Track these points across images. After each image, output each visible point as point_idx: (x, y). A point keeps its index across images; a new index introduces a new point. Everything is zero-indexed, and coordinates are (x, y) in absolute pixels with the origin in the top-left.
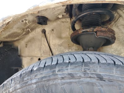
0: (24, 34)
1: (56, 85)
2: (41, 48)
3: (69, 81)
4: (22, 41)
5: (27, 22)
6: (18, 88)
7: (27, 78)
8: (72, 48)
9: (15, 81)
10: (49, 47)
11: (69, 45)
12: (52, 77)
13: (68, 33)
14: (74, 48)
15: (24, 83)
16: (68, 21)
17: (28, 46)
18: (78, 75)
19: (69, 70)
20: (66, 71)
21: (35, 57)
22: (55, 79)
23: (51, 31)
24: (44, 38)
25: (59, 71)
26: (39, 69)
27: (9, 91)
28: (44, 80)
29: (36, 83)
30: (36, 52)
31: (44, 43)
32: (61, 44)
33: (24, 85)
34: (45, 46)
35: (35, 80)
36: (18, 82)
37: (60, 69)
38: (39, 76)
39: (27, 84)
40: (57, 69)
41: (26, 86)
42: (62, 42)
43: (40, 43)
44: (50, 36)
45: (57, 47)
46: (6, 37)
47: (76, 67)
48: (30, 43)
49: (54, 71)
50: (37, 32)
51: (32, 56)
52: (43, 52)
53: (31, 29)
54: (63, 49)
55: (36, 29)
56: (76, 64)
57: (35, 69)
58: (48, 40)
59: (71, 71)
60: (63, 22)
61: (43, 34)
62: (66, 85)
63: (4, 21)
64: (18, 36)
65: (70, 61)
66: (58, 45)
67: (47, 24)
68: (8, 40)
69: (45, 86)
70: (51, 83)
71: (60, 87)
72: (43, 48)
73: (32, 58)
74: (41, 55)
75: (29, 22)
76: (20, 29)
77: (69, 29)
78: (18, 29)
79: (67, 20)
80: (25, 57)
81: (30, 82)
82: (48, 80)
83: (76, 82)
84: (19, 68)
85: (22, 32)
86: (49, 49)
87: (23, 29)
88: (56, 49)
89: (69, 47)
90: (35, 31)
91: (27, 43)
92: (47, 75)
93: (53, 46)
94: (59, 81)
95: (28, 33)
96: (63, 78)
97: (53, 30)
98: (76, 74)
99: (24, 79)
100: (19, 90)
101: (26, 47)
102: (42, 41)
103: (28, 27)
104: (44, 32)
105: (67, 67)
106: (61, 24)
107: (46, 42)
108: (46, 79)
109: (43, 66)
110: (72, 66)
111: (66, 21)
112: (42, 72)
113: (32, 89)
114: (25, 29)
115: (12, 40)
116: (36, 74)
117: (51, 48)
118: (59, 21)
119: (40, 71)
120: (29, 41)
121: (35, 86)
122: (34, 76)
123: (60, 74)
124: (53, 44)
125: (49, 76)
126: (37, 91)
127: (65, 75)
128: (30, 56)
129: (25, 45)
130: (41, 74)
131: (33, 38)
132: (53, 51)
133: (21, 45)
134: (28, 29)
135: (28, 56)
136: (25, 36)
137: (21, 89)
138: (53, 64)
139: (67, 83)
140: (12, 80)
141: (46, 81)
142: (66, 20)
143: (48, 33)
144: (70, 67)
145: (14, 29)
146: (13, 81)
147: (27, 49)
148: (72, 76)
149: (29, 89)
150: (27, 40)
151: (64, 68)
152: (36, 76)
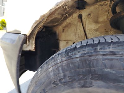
0: (62, 19)
1: (97, 60)
2: (76, 33)
3: (110, 57)
4: (60, 26)
5: (67, 7)
6: (64, 60)
7: (71, 53)
8: (110, 33)
9: (61, 55)
10: (84, 32)
11: (105, 30)
12: (94, 54)
13: (105, 17)
14: (112, 33)
15: (69, 57)
16: (107, 4)
17: (65, 31)
18: (120, 53)
19: (111, 48)
20: (108, 49)
21: (70, 41)
22: (97, 55)
23: (88, 16)
24: (80, 23)
25: (101, 49)
26: (82, 47)
27: (57, 62)
28: (86, 55)
29: (79, 57)
30: (71, 37)
31: (80, 28)
32: (97, 29)
33: (69, 58)
34: (80, 31)
35: (78, 55)
36: (64, 56)
37: (102, 47)
38: (82, 52)
39: (72, 58)
40: (99, 47)
41: (70, 59)
42: (99, 27)
43: (76, 28)
44: (86, 21)
45: (92, 32)
46: (49, 22)
47: (119, 46)
48: (66, 28)
49: (96, 49)
50: (73, 17)
51: (68, 41)
52: (78, 36)
53: (68, 15)
54: (99, 34)
55: (73, 14)
56: (119, 44)
57: (78, 47)
58: (84, 25)
59: (113, 50)
60: (101, 5)
61: (80, 19)
62: (107, 61)
63: (58, 6)
64: (57, 22)
65: (112, 41)
66: (94, 29)
67: (85, 9)
68: (50, 25)
69: (87, 60)
70: (93, 58)
71: (101, 62)
72: (78, 33)
73: (67, 42)
74: (76, 40)
75: (69, 7)
76: (60, 15)
77: (108, 13)
78: (58, 15)
79: (107, 2)
80: (62, 41)
81: (74, 56)
82: (90, 56)
83: (117, 59)
84: (56, 50)
85: (61, 17)
86: (84, 34)
87: (63, 15)
88: (92, 34)
89: (106, 32)
90: (71, 16)
91: (64, 28)
92: (90, 52)
93: (88, 31)
94: (101, 57)
95: (66, 18)
96: (104, 55)
97: (89, 14)
98: (118, 52)
99: (68, 54)
100: (65, 62)
101: (63, 32)
102: (78, 26)
103: (67, 12)
104: (80, 17)
105: (109, 46)
106: (99, 8)
107: (82, 27)
108: (88, 55)
109: (85, 45)
110: (114, 45)
111: (105, 4)
112: (84, 49)
113: (75, 62)
114: (64, 14)
115: (53, 25)
116: (79, 50)
117: (87, 32)
118: (97, 4)
119: (83, 48)
120: (66, 26)
121: (78, 59)
122: (77, 52)
123: (102, 52)
124: (88, 28)
125: (91, 53)
126: (80, 63)
127: (107, 53)
128: (66, 40)
129: (62, 30)
130: (84, 51)
131: (70, 23)
132: (88, 35)
133: (59, 30)
134: (66, 15)
135: (64, 40)
136: (63, 21)
137: (66, 61)
138: (95, 43)
139: (108, 59)
140: (59, 54)
141: (88, 56)
142: (105, 2)
143: (85, 18)
144: (112, 46)
145: (55, 14)
146: (60, 56)
147: (63, 34)
148: (114, 54)
149: (73, 61)
150: (64, 26)
151: (106, 46)
152: (79, 52)
